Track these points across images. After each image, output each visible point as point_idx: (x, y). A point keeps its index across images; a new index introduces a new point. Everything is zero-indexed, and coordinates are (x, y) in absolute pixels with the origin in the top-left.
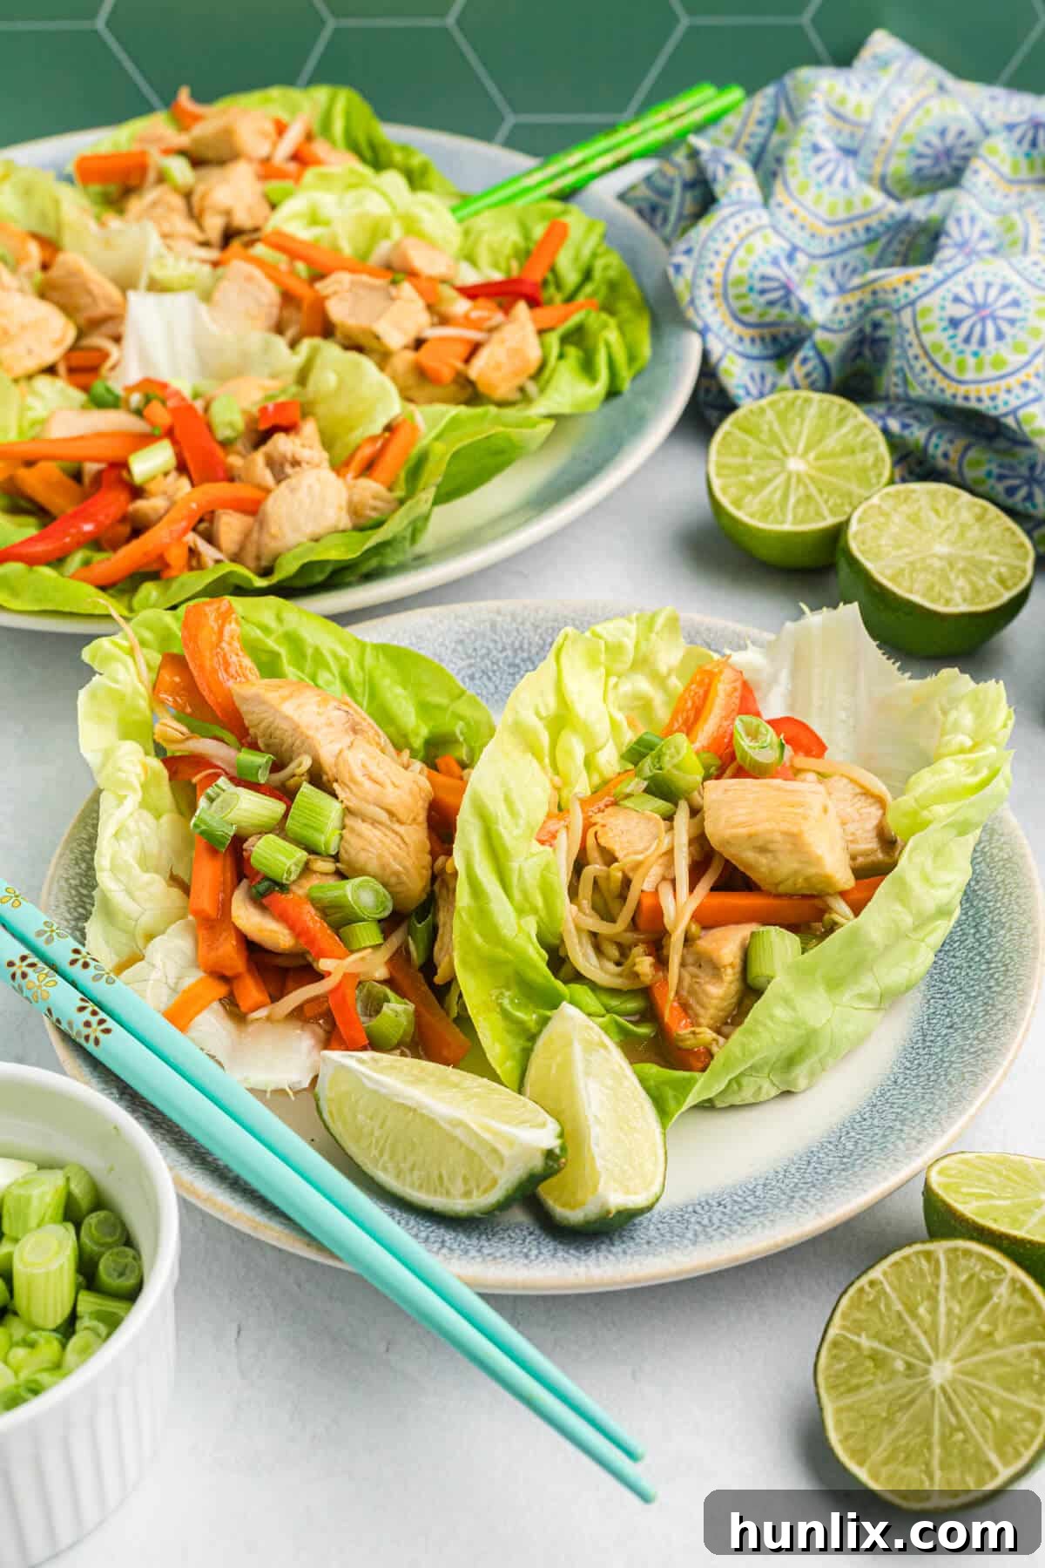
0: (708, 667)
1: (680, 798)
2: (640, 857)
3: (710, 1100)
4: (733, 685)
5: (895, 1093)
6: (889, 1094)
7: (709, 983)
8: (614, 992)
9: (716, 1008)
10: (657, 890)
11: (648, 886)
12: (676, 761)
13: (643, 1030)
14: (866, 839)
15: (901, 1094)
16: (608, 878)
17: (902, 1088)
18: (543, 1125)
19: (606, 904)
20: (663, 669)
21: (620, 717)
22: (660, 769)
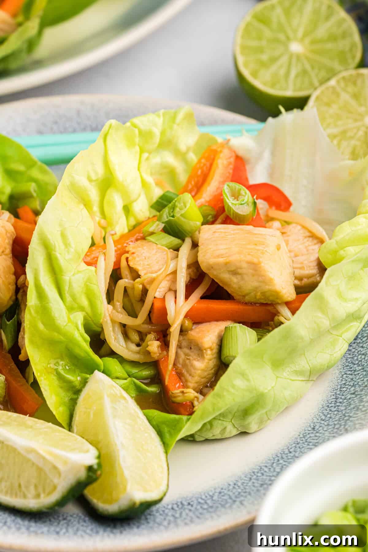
0: (214, 147)
1: (186, 237)
2: (154, 275)
3: (192, 436)
4: (229, 160)
5: (312, 435)
6: (308, 436)
7: (194, 359)
8: (134, 363)
9: (199, 376)
10: (164, 297)
11: (158, 295)
12: (183, 212)
13: (153, 389)
14: (310, 267)
15: (316, 436)
16: (133, 288)
17: (317, 432)
18: (87, 451)
19: (132, 305)
20: (183, 147)
21: (150, 180)
22: (173, 216)
